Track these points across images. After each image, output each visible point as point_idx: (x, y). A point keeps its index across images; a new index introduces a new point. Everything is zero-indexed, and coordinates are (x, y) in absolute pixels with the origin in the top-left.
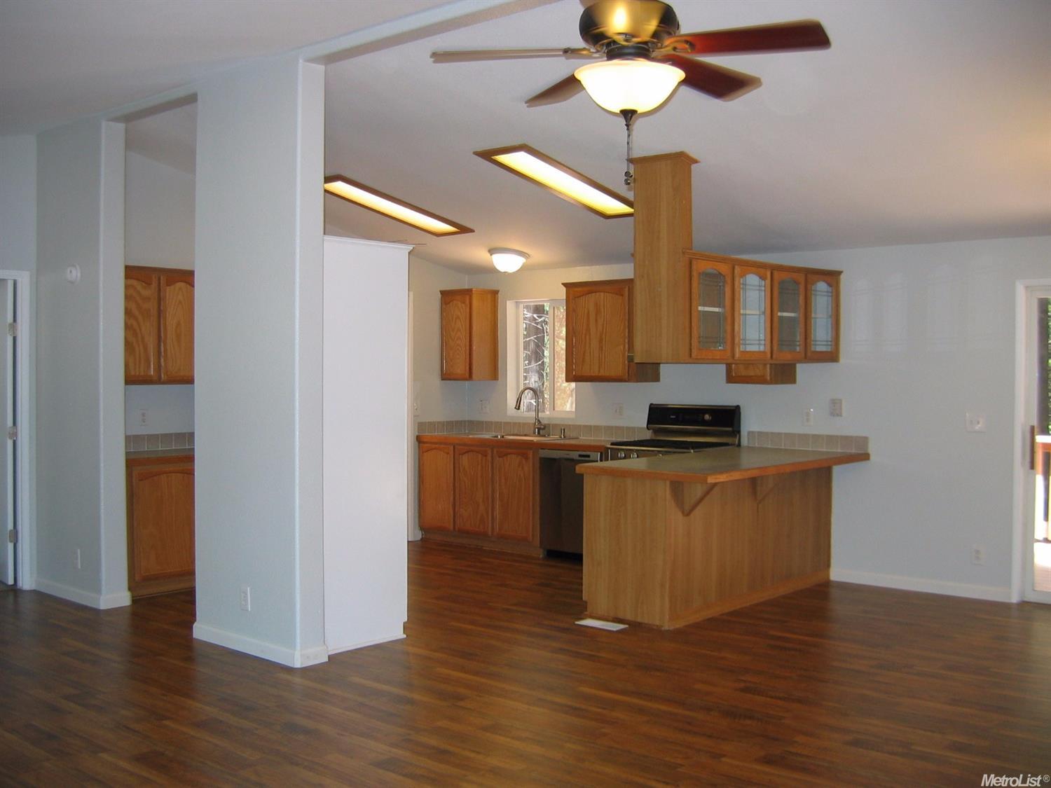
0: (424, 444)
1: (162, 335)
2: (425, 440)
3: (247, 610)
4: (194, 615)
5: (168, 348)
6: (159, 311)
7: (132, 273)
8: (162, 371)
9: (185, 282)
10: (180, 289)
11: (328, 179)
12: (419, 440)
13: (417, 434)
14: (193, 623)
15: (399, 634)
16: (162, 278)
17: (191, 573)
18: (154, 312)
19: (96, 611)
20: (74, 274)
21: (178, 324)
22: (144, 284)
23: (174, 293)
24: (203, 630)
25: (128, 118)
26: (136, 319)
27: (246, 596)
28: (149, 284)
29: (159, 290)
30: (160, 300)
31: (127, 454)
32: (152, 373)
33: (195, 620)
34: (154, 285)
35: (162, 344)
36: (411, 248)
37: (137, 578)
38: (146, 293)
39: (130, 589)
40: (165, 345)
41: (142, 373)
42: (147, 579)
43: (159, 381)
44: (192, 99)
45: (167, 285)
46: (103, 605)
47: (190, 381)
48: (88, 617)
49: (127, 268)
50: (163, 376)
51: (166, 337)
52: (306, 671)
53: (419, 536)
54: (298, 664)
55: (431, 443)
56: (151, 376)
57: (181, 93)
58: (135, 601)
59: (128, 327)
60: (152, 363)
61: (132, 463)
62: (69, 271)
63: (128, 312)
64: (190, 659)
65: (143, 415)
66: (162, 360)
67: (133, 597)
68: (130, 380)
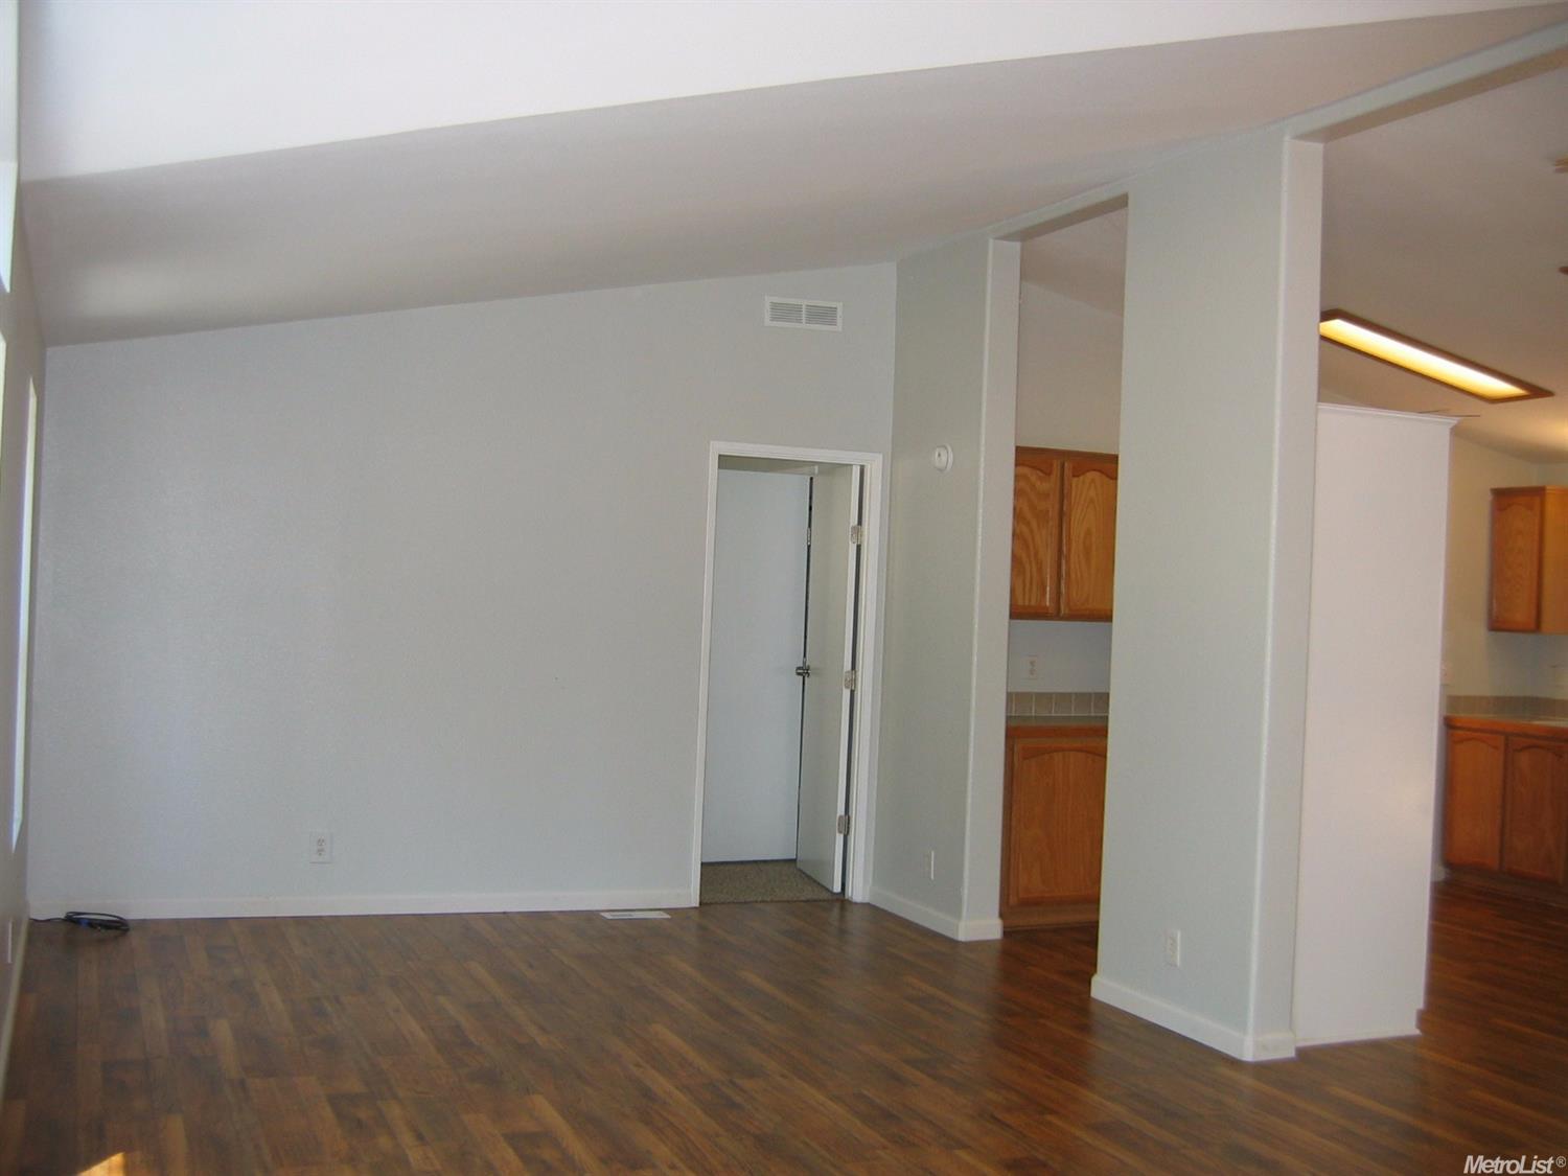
0: (1455, 731)
1: (1065, 549)
2: (1459, 725)
3: (1176, 966)
4: (1095, 965)
5: (1072, 566)
6: (1061, 514)
7: (1026, 457)
8: (1063, 601)
9: (1100, 471)
10: (1093, 481)
11: (1327, 316)
12: (1450, 725)
13: (1445, 714)
14: (1092, 975)
15: (1409, 1027)
16: (1066, 465)
17: (1094, 901)
18: (1053, 514)
19: (954, 943)
20: (944, 458)
21: (1088, 533)
22: (1041, 474)
23: (1085, 487)
24: (1106, 988)
25: (1026, 235)
26: (1028, 524)
27: (1174, 941)
28: (1049, 474)
29: (1062, 484)
30: (1062, 497)
31: (1008, 719)
32: (1048, 604)
33: (1095, 971)
34: (1056, 472)
35: (1064, 562)
36: (1454, 421)
37: (1013, 900)
38: (1045, 486)
39: (1002, 915)
40: (1068, 562)
41: (1033, 603)
42: (1028, 904)
43: (1056, 615)
44: (1121, 202)
45: (1074, 476)
46: (963, 934)
47: (1107, 617)
48: (940, 950)
49: (1018, 449)
50: (1062, 607)
51: (1069, 550)
52: (1262, 1069)
53: (1442, 875)
54: (1248, 1054)
55: (1469, 729)
56: (1046, 607)
57: (1103, 195)
58: (1006, 933)
59: (1016, 536)
60: (1048, 589)
61: (1013, 734)
62: (937, 454)
63: (1018, 515)
64: (1085, 1028)
65: (1032, 663)
66: (1063, 585)
67: (1004, 927)
68: (1017, 613)
